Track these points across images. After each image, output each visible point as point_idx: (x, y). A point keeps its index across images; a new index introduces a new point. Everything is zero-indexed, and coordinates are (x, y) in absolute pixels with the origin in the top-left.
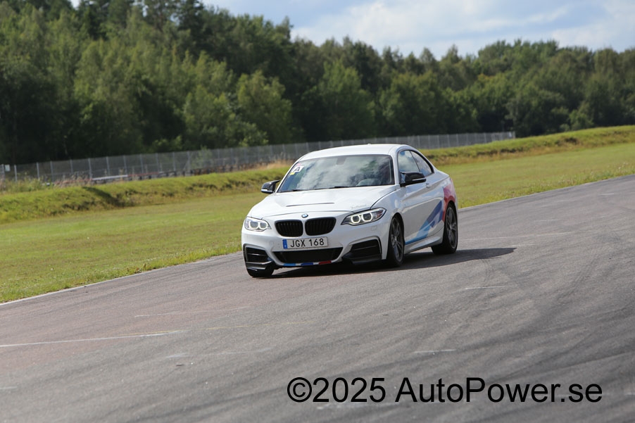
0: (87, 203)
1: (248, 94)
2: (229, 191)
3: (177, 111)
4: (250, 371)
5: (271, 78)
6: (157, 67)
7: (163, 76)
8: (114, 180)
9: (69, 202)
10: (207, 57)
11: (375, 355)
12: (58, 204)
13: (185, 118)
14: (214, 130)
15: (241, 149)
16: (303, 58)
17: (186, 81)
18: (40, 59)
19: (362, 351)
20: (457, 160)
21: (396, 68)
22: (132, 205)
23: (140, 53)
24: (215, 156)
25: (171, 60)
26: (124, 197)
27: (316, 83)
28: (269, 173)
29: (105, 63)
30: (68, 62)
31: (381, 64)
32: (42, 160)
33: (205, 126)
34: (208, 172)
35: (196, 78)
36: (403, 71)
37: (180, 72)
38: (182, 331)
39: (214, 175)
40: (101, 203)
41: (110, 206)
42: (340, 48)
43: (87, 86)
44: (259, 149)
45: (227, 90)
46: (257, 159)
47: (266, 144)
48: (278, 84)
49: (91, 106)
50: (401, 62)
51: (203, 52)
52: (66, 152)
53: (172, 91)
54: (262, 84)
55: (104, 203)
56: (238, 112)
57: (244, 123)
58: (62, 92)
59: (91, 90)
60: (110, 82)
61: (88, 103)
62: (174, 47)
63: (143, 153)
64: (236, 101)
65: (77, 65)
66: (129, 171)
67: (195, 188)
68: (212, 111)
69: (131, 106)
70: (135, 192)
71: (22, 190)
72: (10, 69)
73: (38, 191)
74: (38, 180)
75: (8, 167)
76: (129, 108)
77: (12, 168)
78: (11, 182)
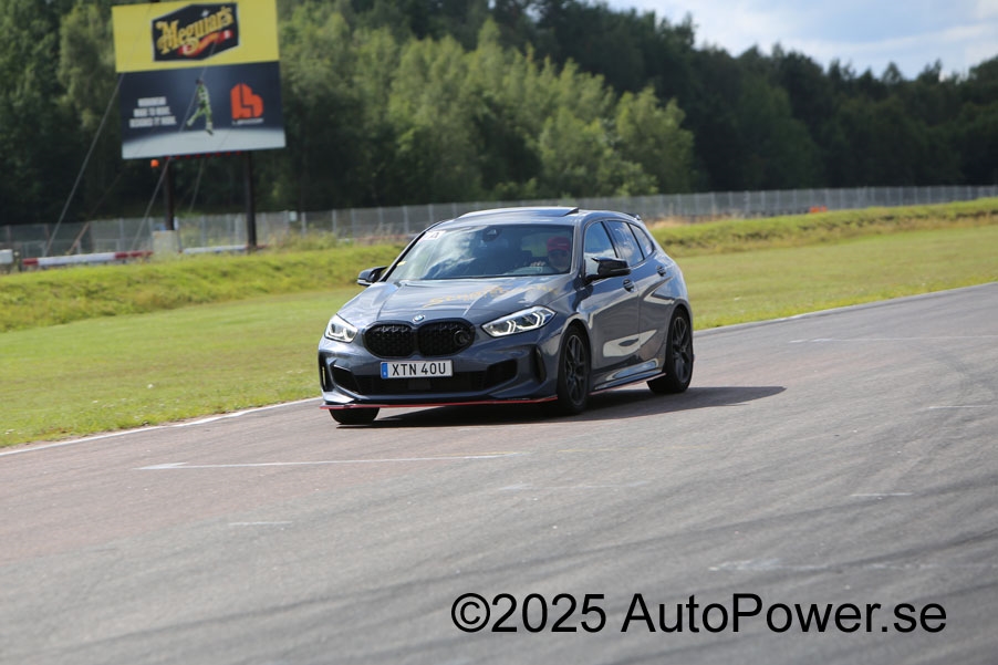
1: (632, 121)
3: (530, 143)
4: (616, 513)
5: (665, 99)
6: (506, 80)
7: (512, 93)
10: (575, 67)
11: (795, 498)
13: (541, 153)
14: (581, 171)
15: (619, 199)
16: (710, 72)
17: (546, 101)
18: (344, 65)
19: (776, 490)
20: (927, 223)
21: (845, 91)
25: (526, 70)
29: (433, 72)
30: (382, 70)
32: (341, 206)
33: (570, 165)
35: (560, 98)
36: (853, 95)
37: (538, 88)
38: (524, 453)
42: (765, 59)
43: (407, 104)
44: (645, 200)
45: (603, 116)
47: (655, 194)
48: (676, 110)
49: (411, 132)
51: (570, 60)
52: (374, 196)
53: (526, 114)
54: (653, 107)
56: (617, 146)
57: (625, 163)
58: (372, 112)
59: (413, 111)
60: (438, 99)
61: (408, 128)
62: (530, 52)
63: (481, 200)
64: (613, 131)
65: (393, 74)
68: (579, 144)
69: (467, 134)
71: (309, 247)
72: (302, 78)
73: (333, 250)
74: (333, 234)
75: (293, 216)
76: (463, 137)
77: (299, 218)
78: (296, 236)
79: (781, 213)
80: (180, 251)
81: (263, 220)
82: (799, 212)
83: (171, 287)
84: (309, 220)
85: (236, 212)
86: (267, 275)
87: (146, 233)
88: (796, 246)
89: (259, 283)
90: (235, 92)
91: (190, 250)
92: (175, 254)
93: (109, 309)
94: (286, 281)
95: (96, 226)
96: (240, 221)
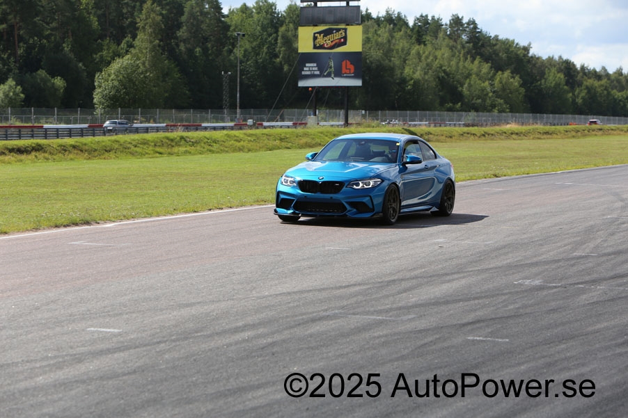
1: (501, 83)
2: (484, 138)
3: (460, 89)
5: (515, 75)
6: (452, 63)
7: (454, 68)
8: (420, 125)
10: (480, 60)
13: (464, 93)
15: (493, 113)
16: (534, 65)
17: (467, 72)
18: (388, 53)
20: (615, 133)
21: (586, 76)
23: (444, 54)
24: (478, 116)
25: (460, 60)
27: (540, 80)
28: (508, 130)
29: (423, 58)
30: (403, 56)
31: (578, 72)
32: (382, 109)
33: (475, 98)
34: (473, 126)
35: (473, 71)
36: (590, 78)
37: (464, 67)
39: (476, 128)
42: (556, 61)
43: (412, 70)
44: (504, 114)
45: (490, 80)
46: (502, 120)
47: (508, 112)
48: (519, 79)
49: (412, 82)
50: (590, 72)
51: (478, 57)
52: (396, 106)
53: (459, 77)
54: (510, 78)
56: (494, 92)
57: (497, 99)
58: (398, 72)
59: (414, 73)
60: (425, 69)
61: (412, 79)
62: (462, 52)
63: (439, 111)
64: (493, 86)
65: (407, 58)
66: (429, 120)
67: (465, 135)
68: (479, 90)
70: (431, 134)
72: (371, 57)
75: (363, 112)
76: (434, 84)
77: (366, 113)
78: (364, 120)
79: (558, 125)
80: (318, 124)
81: (351, 113)
82: (565, 125)
83: (313, 139)
84: (369, 113)
85: (341, 109)
87: (306, 115)
88: (563, 138)
90: (344, 63)
91: (321, 123)
92: (315, 125)
93: (289, 146)
95: (286, 111)
96: (342, 112)
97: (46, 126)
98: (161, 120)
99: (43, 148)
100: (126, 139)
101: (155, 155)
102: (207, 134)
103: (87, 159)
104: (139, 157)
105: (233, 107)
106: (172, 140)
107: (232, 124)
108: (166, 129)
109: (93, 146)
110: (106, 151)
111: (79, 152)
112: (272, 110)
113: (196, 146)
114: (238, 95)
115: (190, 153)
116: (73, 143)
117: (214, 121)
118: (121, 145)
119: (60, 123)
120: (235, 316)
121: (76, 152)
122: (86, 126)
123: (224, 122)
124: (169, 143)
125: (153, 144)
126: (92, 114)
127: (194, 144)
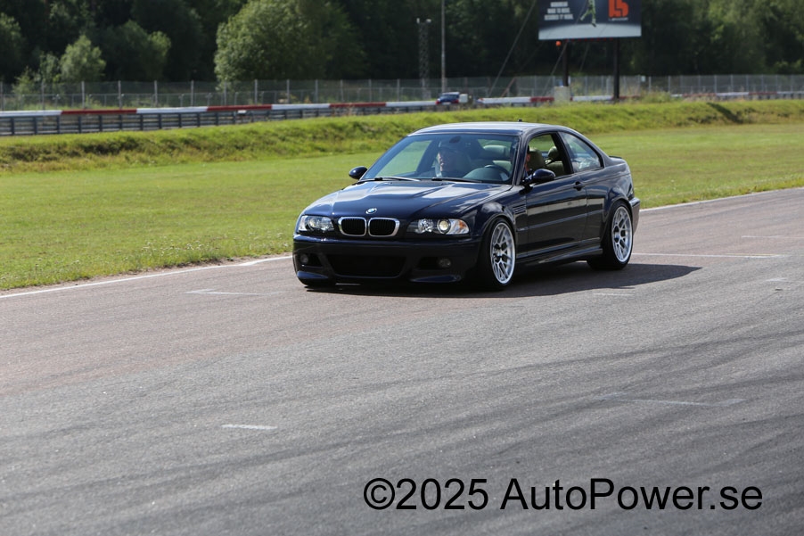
0: (709, 118)
7: (790, 5)
8: (735, 97)
9: (693, 116)
12: (684, 117)
22: (750, 122)
26: (743, 115)
32: (674, 74)
40: (722, 118)
41: (729, 121)
43: (721, 9)
49: (722, 27)
52: (696, 67)
55: (725, 118)
60: (742, 7)
61: (720, 25)
63: (765, 73)
66: (750, 89)
69: (758, 29)
70: (754, 111)
71: (653, 101)
73: (667, 104)
74: (669, 93)
75: (643, 78)
76: (756, 31)
77: (647, 80)
78: (645, 92)
80: (571, 99)
81: (624, 80)
84: (653, 81)
85: (606, 74)
86: (625, 118)
87: (551, 86)
89: (619, 122)
90: (612, 1)
91: (577, 98)
92: (570, 104)
94: (636, 122)
95: (519, 79)
96: (609, 80)
97: (141, 110)
98: (322, 98)
99: (137, 145)
100: (268, 129)
101: (314, 153)
102: (396, 118)
103: (207, 161)
104: (289, 156)
105: (435, 75)
106: (341, 129)
107: (432, 102)
108: (330, 112)
109: (217, 141)
110: (237, 148)
111: (195, 150)
112: (497, 79)
113: (379, 138)
114: (443, 56)
115: (369, 149)
116: (185, 136)
117: (406, 97)
118: (260, 138)
119: (163, 106)
120: (454, 403)
121: (190, 149)
122: (203, 108)
123: (421, 99)
124: (337, 133)
125: (310, 135)
126: (214, 90)
127: (375, 134)
